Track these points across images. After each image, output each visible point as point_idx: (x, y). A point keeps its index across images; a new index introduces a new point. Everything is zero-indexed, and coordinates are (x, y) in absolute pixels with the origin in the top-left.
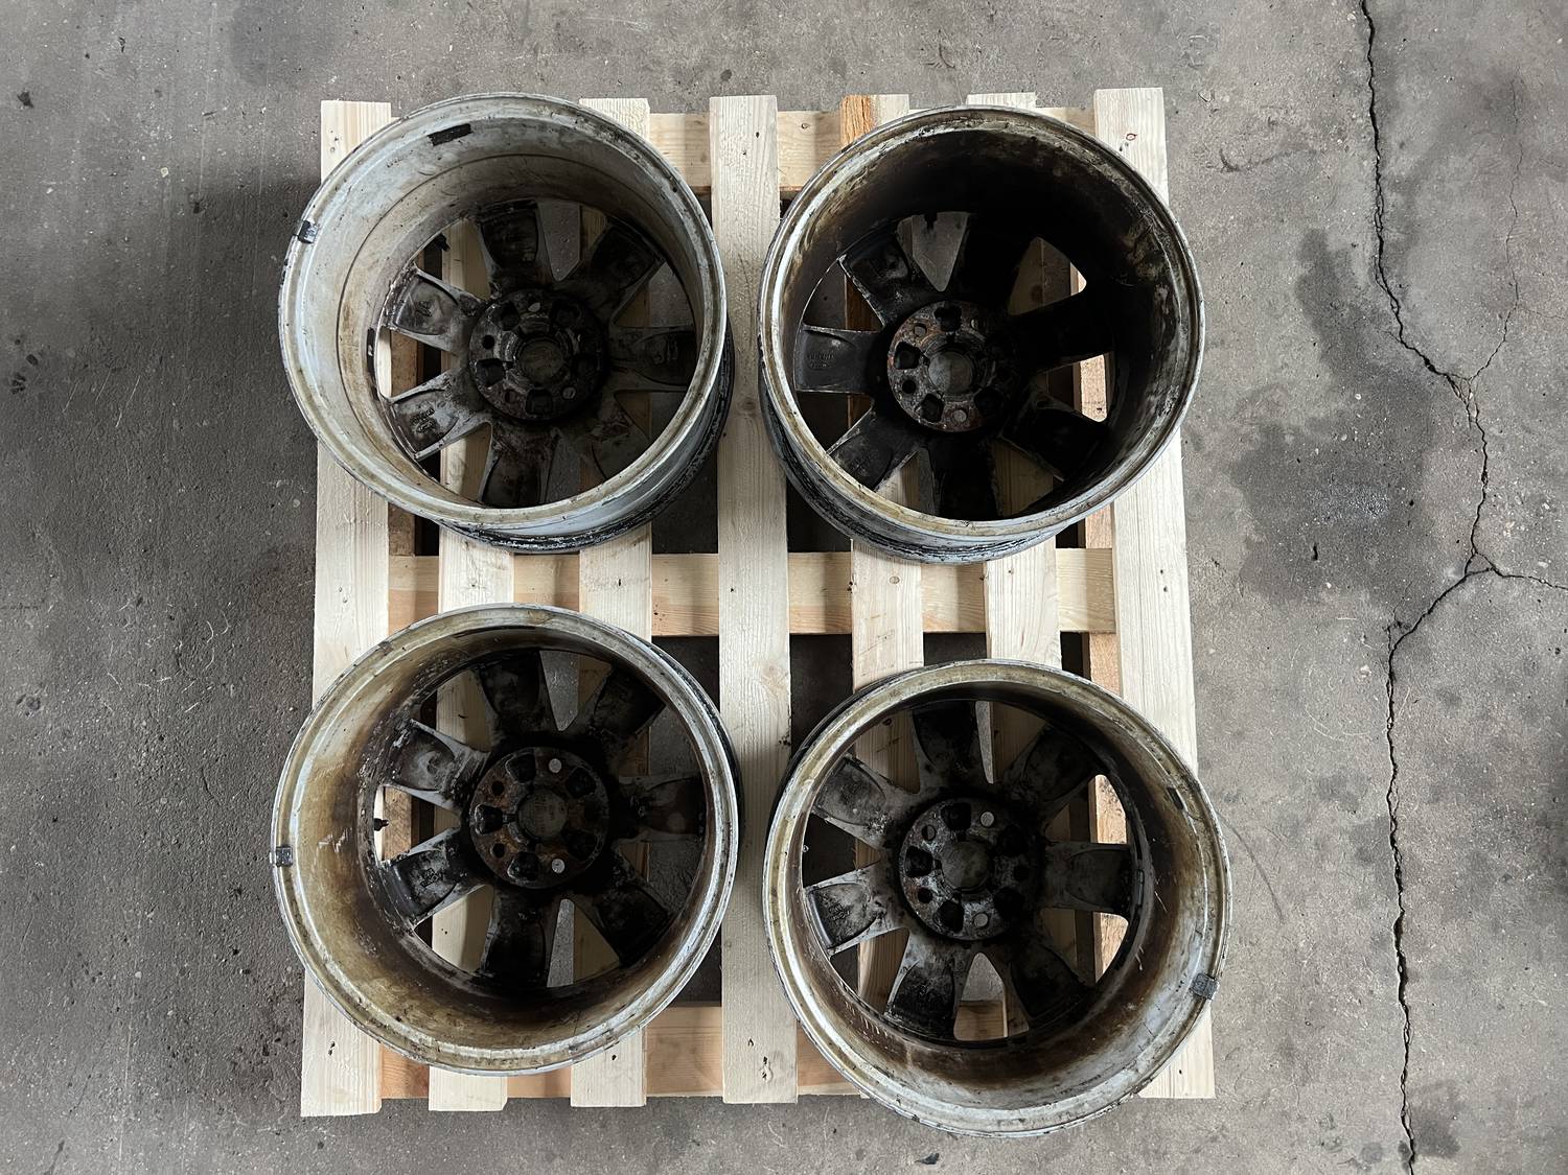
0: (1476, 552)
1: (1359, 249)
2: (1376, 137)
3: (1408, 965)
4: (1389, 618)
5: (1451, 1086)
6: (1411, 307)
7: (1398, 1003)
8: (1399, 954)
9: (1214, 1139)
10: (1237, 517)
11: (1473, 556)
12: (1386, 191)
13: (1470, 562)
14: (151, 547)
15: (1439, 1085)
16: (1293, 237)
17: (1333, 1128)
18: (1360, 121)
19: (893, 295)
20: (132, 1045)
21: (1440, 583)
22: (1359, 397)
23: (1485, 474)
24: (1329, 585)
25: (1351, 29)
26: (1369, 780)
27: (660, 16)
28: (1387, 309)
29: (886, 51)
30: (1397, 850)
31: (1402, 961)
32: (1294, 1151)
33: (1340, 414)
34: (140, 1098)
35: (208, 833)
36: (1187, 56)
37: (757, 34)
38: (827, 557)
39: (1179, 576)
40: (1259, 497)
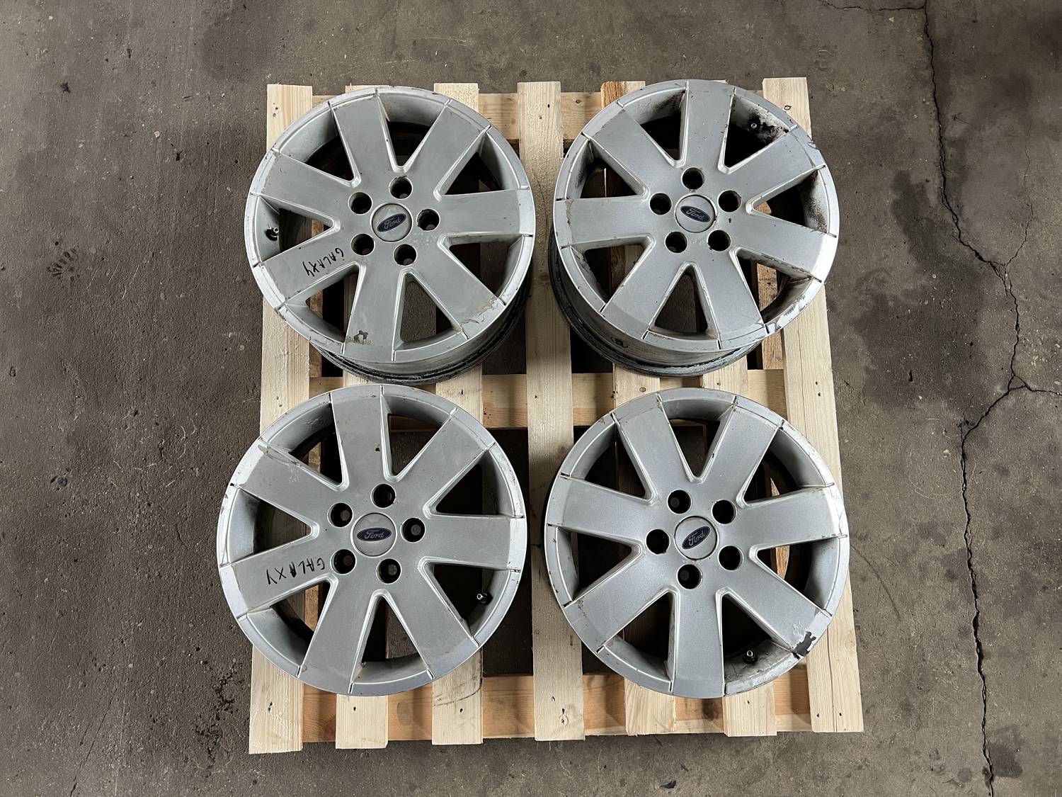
0: (1015, 375)
1: (931, 183)
2: (938, 113)
3: (983, 648)
4: (960, 419)
5: (1015, 729)
6: (965, 219)
7: (978, 673)
8: (977, 641)
9: (860, 768)
11: (1013, 378)
13: (1010, 382)
14: (145, 376)
15: (1007, 728)
17: (938, 759)
18: (928, 103)
20: (125, 715)
21: (992, 395)
23: (1017, 325)
24: (921, 398)
25: (920, 46)
26: (952, 524)
28: (950, 221)
29: (626, 59)
30: (972, 571)
31: (979, 645)
32: (913, 775)
33: (923, 287)
34: (130, 752)
35: (180, 568)
36: (817, 62)
37: (542, 48)
38: (596, 376)
39: (828, 385)
40: (873, 341)
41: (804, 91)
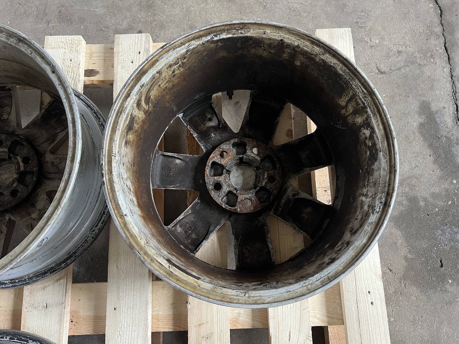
1: (447, 110)
2: (449, 58)
10: (399, 245)
12: (456, 83)
16: (414, 105)
18: (440, 51)
19: (210, 135)
22: (455, 182)
24: (450, 281)
25: (432, 11)
27: (108, 7)
33: (447, 190)
36: (357, 22)
37: (155, 14)
39: (380, 294)
40: (409, 234)
41: (349, 39)
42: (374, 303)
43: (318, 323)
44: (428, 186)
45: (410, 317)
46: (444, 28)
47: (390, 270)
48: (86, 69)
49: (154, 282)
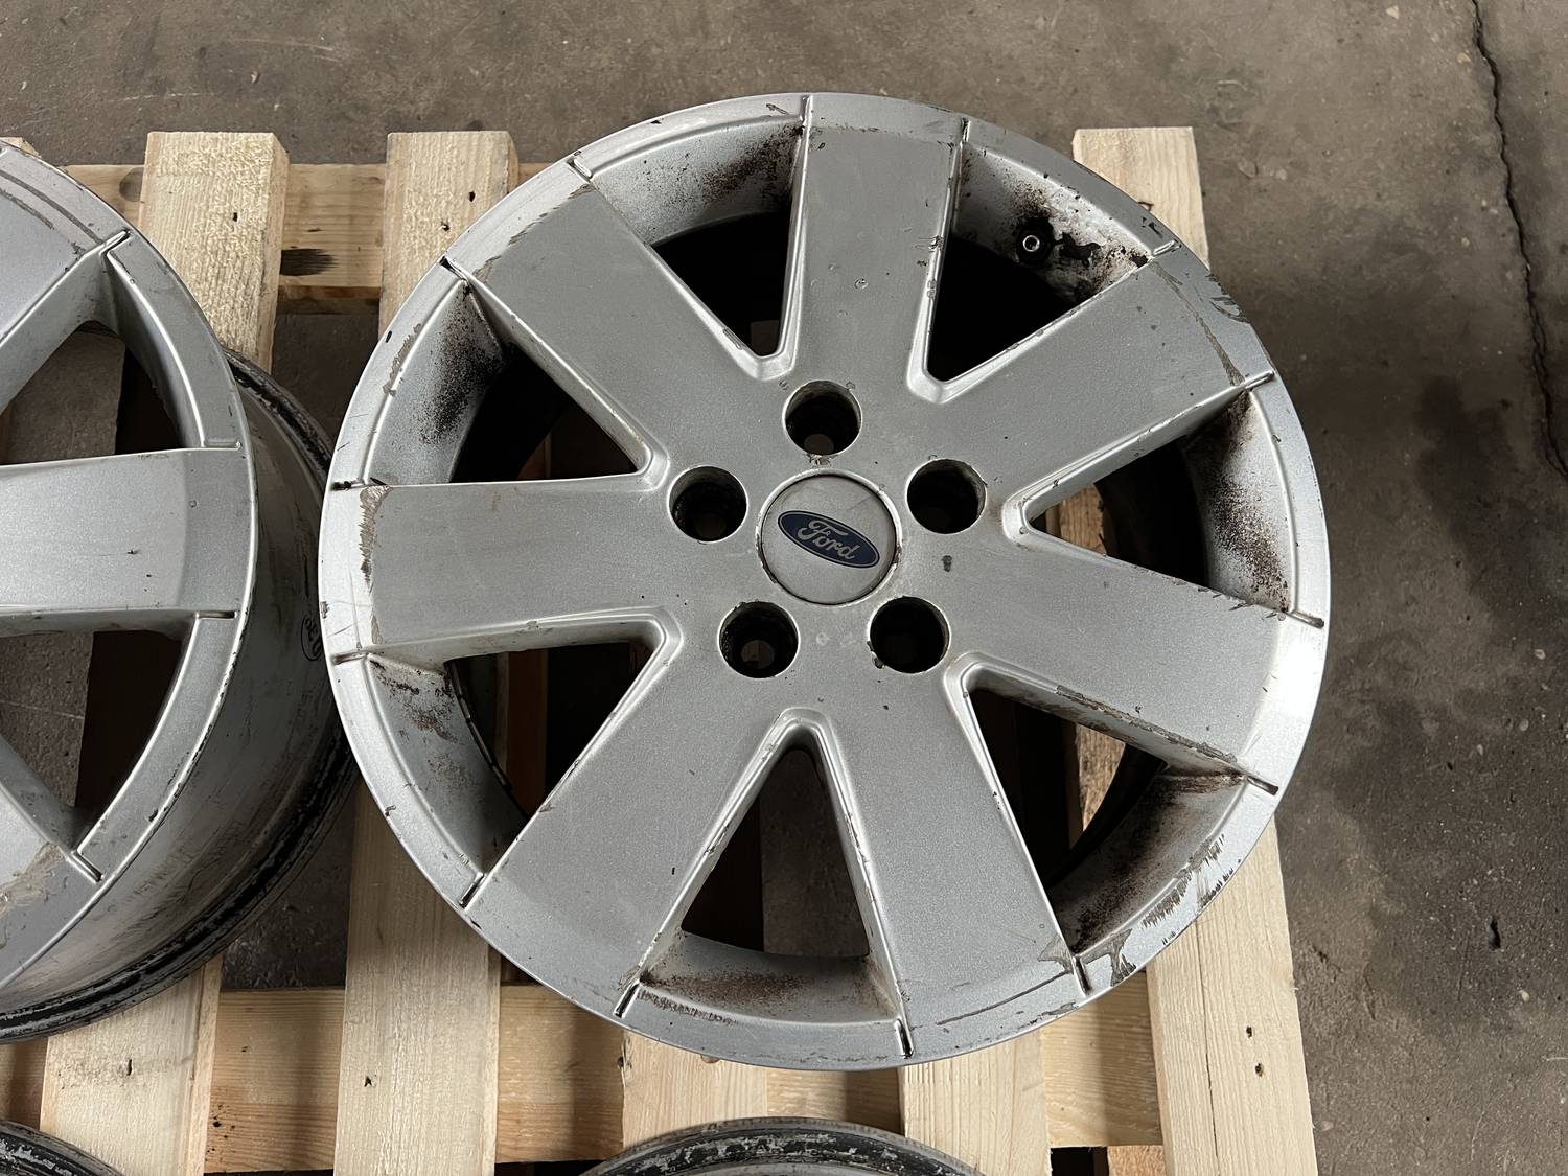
1: (1515, 408)
2: (1521, 236)
10: (1350, 868)
12: (1546, 318)
16: (1405, 390)
18: (1494, 210)
22: (1541, 654)
24: (1525, 996)
25: (1465, 76)
27: (369, 38)
33: (1514, 683)
37: (528, 68)
39: (1285, 1039)
40: (1386, 831)
41: (1189, 164)
42: (1266, 1069)
43: (1076, 1138)
44: (1450, 668)
45: (1387, 1117)
46: (1508, 135)
47: (1321, 954)
48: (287, 247)
49: (509, 988)
